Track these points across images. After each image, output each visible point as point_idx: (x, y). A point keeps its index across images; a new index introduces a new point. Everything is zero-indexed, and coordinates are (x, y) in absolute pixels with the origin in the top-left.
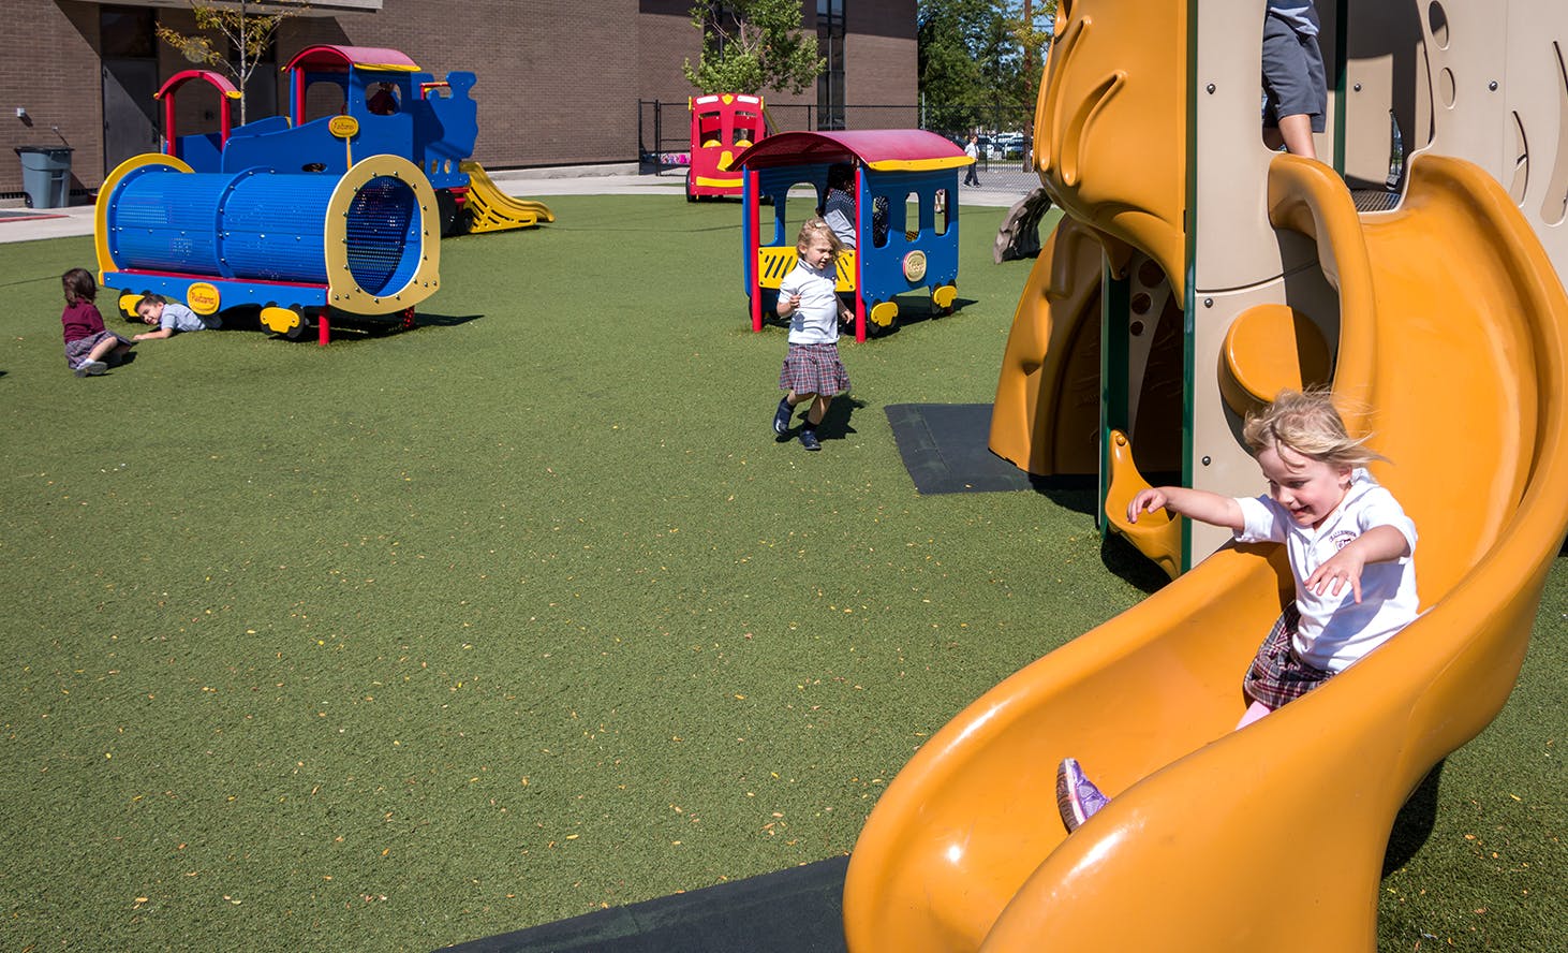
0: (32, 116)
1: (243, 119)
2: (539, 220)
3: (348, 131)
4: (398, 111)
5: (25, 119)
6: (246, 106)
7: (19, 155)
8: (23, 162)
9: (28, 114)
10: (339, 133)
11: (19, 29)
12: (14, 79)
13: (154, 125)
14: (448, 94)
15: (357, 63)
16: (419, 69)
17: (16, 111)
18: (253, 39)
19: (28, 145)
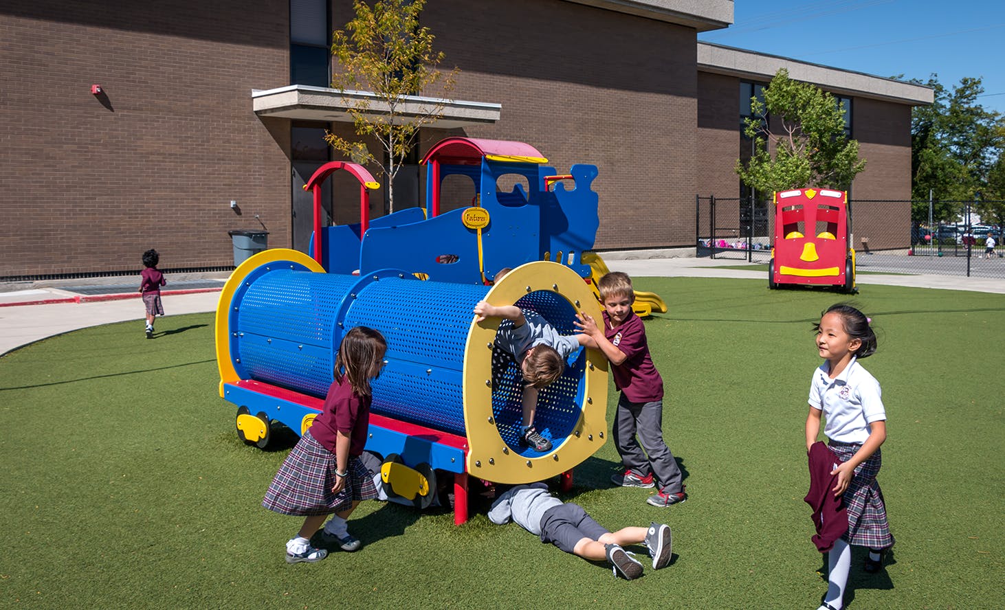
0: (241, 207)
1: (391, 210)
2: (653, 310)
3: (480, 222)
4: (525, 202)
5: (237, 209)
6: (393, 198)
7: (232, 237)
8: (233, 243)
9: (238, 205)
10: (472, 224)
11: (233, 140)
12: (229, 178)
13: (329, 213)
14: (571, 186)
15: (489, 154)
16: (546, 161)
17: (230, 203)
18: (399, 142)
19: (238, 229)
